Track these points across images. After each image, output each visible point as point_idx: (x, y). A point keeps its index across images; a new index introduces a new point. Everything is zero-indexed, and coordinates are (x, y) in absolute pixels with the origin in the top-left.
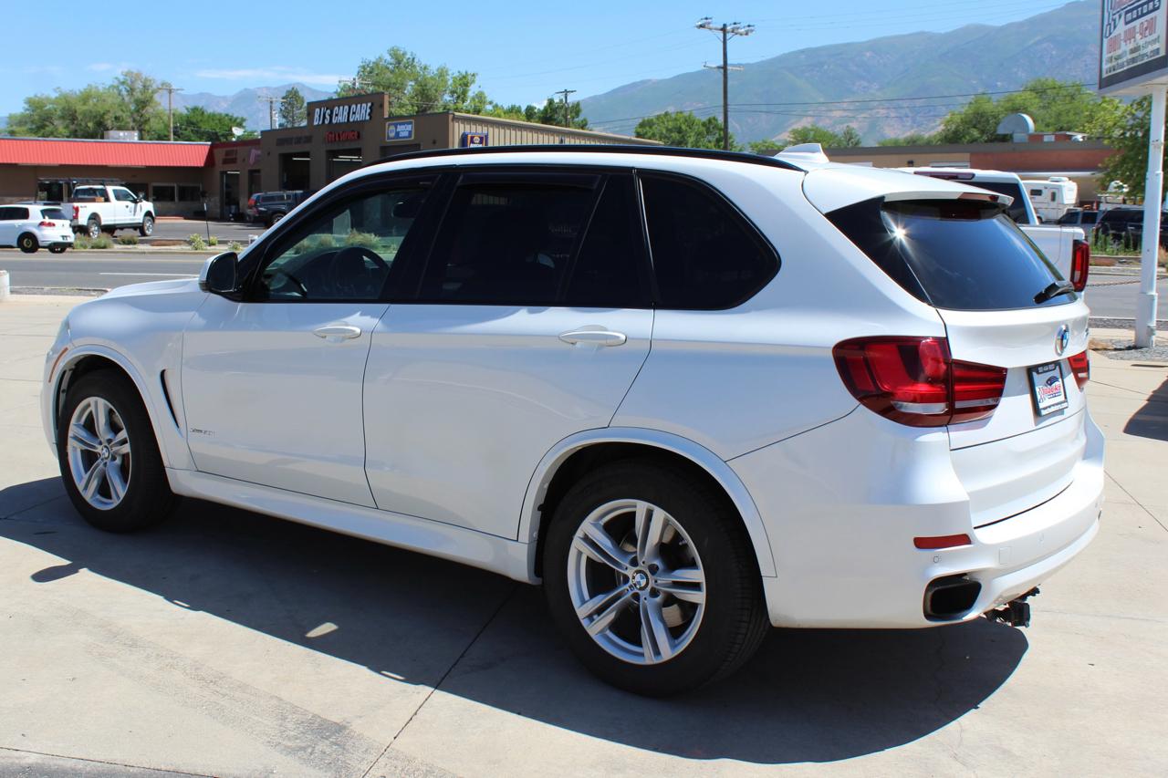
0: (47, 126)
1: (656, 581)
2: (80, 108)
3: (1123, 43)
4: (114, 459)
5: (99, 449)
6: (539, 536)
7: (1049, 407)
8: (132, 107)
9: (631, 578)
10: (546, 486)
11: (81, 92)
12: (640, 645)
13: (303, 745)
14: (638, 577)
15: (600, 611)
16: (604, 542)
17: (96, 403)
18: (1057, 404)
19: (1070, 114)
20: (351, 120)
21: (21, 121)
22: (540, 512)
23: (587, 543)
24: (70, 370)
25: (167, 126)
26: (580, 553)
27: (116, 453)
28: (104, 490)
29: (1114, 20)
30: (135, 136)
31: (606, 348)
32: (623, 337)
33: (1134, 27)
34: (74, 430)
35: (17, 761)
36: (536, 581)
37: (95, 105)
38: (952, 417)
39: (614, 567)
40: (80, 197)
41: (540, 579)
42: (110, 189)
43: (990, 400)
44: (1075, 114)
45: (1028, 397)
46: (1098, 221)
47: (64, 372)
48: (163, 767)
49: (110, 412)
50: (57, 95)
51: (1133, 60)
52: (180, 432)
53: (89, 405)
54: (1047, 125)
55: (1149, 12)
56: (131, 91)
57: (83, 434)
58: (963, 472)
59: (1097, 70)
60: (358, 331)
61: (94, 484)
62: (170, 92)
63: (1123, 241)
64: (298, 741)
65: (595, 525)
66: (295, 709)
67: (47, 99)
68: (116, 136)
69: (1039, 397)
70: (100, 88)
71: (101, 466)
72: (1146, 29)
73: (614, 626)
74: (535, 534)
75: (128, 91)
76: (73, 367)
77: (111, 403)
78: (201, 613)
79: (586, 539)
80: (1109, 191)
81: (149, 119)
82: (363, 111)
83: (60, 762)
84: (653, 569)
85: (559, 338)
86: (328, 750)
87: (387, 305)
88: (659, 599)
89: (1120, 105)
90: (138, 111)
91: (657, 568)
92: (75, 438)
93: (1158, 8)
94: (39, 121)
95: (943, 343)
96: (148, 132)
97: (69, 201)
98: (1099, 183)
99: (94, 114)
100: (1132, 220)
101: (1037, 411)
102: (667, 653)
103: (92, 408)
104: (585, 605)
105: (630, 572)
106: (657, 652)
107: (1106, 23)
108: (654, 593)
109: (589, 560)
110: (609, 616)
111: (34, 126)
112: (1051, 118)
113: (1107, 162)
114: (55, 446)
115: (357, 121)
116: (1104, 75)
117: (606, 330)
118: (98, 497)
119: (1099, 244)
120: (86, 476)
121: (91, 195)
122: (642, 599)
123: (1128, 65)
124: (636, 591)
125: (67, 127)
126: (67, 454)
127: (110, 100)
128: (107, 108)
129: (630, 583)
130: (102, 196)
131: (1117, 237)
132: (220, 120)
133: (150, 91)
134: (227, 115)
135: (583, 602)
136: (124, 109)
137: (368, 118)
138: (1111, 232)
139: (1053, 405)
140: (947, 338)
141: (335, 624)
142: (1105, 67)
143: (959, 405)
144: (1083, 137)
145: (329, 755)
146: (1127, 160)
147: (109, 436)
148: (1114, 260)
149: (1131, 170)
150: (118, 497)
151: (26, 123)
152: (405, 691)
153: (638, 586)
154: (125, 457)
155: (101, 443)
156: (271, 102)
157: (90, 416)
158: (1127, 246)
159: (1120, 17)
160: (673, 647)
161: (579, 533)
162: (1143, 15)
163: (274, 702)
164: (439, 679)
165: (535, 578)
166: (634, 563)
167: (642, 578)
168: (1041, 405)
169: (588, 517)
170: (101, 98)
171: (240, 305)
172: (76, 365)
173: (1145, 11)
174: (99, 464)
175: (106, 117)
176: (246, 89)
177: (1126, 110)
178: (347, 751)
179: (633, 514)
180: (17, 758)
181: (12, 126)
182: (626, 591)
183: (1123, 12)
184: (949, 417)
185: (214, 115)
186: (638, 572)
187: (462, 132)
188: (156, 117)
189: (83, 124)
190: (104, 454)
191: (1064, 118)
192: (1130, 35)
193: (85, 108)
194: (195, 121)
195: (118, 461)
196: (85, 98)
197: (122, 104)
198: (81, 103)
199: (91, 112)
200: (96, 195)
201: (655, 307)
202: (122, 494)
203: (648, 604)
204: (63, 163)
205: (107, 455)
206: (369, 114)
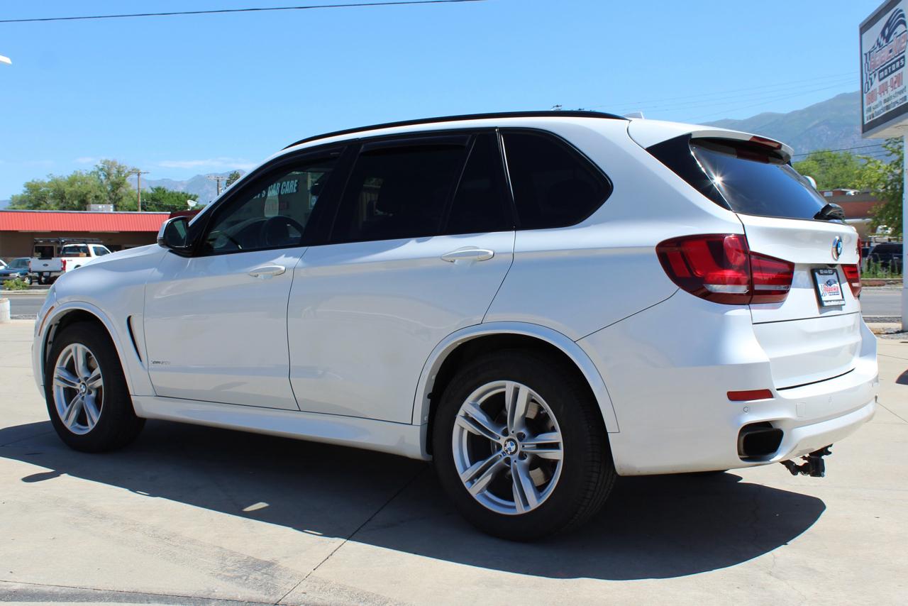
0: (41, 204)
1: (523, 446)
2: (68, 189)
3: (878, 96)
4: (90, 393)
5: (78, 386)
6: (429, 420)
7: (831, 301)
8: (109, 188)
9: (503, 446)
10: (434, 377)
11: (69, 178)
12: (512, 500)
13: (240, 575)
14: (509, 444)
15: (478, 475)
16: (481, 418)
17: (76, 348)
18: (837, 300)
19: (844, 176)
20: (282, 193)
21: (21, 201)
22: (430, 400)
23: (467, 420)
24: (56, 325)
25: (136, 203)
26: (462, 429)
27: (91, 387)
28: (82, 419)
29: (871, 79)
30: (111, 208)
31: (479, 261)
32: (492, 253)
33: (887, 82)
34: (58, 372)
35: (5, 588)
36: (428, 458)
37: (80, 187)
38: (751, 298)
39: (489, 437)
40: (67, 253)
41: (431, 456)
42: (91, 247)
43: (782, 286)
44: (848, 176)
45: (812, 291)
46: (870, 253)
47: (51, 327)
48: (125, 590)
49: (87, 356)
50: (50, 180)
51: (888, 107)
52: (142, 365)
53: (70, 351)
54: (827, 186)
55: (897, 70)
56: (108, 175)
57: (65, 375)
58: (764, 341)
59: (860, 120)
60: (283, 268)
61: (74, 414)
62: (139, 175)
63: (890, 267)
64: (235, 572)
65: (474, 405)
66: (232, 553)
67: (42, 183)
68: (96, 209)
69: (821, 292)
70: (84, 173)
71: (80, 399)
72: (895, 82)
73: (491, 487)
74: (426, 418)
75: (105, 176)
76: (58, 322)
77: (89, 348)
78: (159, 499)
79: (467, 417)
80: (877, 233)
81: (122, 198)
82: (291, 186)
83: (41, 588)
84: (521, 437)
85: (442, 258)
86: (260, 578)
87: (306, 248)
88: (526, 461)
89: (881, 165)
90: (113, 191)
91: (524, 436)
92: (60, 379)
93: (903, 66)
94: (36, 199)
95: (742, 239)
96: (121, 207)
97: (58, 257)
98: (869, 226)
99: (79, 194)
100: (896, 252)
101: (820, 302)
102: (534, 503)
103: (73, 354)
104: (467, 471)
105: (502, 441)
106: (526, 503)
107: (864, 82)
108: (522, 456)
109: (469, 433)
110: (486, 479)
111: (31, 205)
112: (829, 180)
113: (874, 210)
114: (43, 388)
115: (287, 194)
116: (866, 122)
117: (478, 248)
118: (77, 425)
119: (871, 270)
120: (67, 410)
121: (76, 252)
122: (513, 461)
123: (884, 111)
124: (507, 456)
125: (57, 205)
126: (52, 392)
127: (91, 183)
128: (89, 188)
129: (503, 450)
130: (84, 252)
131: (885, 265)
132: (178, 197)
133: (123, 175)
134: (183, 193)
135: (465, 469)
136: (102, 190)
137: (295, 191)
138: (880, 262)
139: (834, 301)
140: (745, 235)
141: (266, 502)
142: (866, 115)
143: (757, 287)
144: (855, 193)
145: (262, 580)
146: (890, 207)
147: (86, 375)
148: (884, 282)
149: (893, 215)
150: (93, 423)
151: (25, 202)
152: (323, 541)
153: (509, 452)
154: (98, 390)
155: (79, 381)
156: (218, 181)
157: (71, 361)
158: (893, 271)
159: (875, 75)
160: (539, 498)
161: (461, 412)
162: (892, 72)
163: (217, 549)
164: (351, 534)
165: (427, 455)
166: (505, 433)
167: (512, 445)
168: (824, 298)
169: (467, 400)
170: (84, 181)
171: (191, 259)
172: (60, 320)
173: (893, 69)
174: (78, 399)
175: (88, 196)
176: (198, 175)
177: (887, 168)
178: (276, 578)
179: (503, 394)
180: (5, 586)
181: (14, 205)
182: (499, 457)
183: (877, 72)
184: (750, 297)
185: (173, 193)
186: (508, 440)
187: (369, 199)
188: (127, 196)
189: (70, 202)
190: (82, 390)
191: (840, 180)
192: (883, 89)
193: (71, 189)
194: (158, 198)
195: (93, 394)
196: (72, 182)
197: (101, 186)
198: (69, 185)
199: (76, 192)
200: (80, 251)
201: (516, 229)
202: (96, 420)
203: (518, 465)
204: (54, 230)
205: (84, 390)
206: (296, 188)
